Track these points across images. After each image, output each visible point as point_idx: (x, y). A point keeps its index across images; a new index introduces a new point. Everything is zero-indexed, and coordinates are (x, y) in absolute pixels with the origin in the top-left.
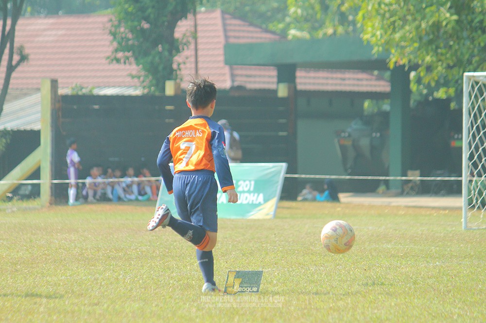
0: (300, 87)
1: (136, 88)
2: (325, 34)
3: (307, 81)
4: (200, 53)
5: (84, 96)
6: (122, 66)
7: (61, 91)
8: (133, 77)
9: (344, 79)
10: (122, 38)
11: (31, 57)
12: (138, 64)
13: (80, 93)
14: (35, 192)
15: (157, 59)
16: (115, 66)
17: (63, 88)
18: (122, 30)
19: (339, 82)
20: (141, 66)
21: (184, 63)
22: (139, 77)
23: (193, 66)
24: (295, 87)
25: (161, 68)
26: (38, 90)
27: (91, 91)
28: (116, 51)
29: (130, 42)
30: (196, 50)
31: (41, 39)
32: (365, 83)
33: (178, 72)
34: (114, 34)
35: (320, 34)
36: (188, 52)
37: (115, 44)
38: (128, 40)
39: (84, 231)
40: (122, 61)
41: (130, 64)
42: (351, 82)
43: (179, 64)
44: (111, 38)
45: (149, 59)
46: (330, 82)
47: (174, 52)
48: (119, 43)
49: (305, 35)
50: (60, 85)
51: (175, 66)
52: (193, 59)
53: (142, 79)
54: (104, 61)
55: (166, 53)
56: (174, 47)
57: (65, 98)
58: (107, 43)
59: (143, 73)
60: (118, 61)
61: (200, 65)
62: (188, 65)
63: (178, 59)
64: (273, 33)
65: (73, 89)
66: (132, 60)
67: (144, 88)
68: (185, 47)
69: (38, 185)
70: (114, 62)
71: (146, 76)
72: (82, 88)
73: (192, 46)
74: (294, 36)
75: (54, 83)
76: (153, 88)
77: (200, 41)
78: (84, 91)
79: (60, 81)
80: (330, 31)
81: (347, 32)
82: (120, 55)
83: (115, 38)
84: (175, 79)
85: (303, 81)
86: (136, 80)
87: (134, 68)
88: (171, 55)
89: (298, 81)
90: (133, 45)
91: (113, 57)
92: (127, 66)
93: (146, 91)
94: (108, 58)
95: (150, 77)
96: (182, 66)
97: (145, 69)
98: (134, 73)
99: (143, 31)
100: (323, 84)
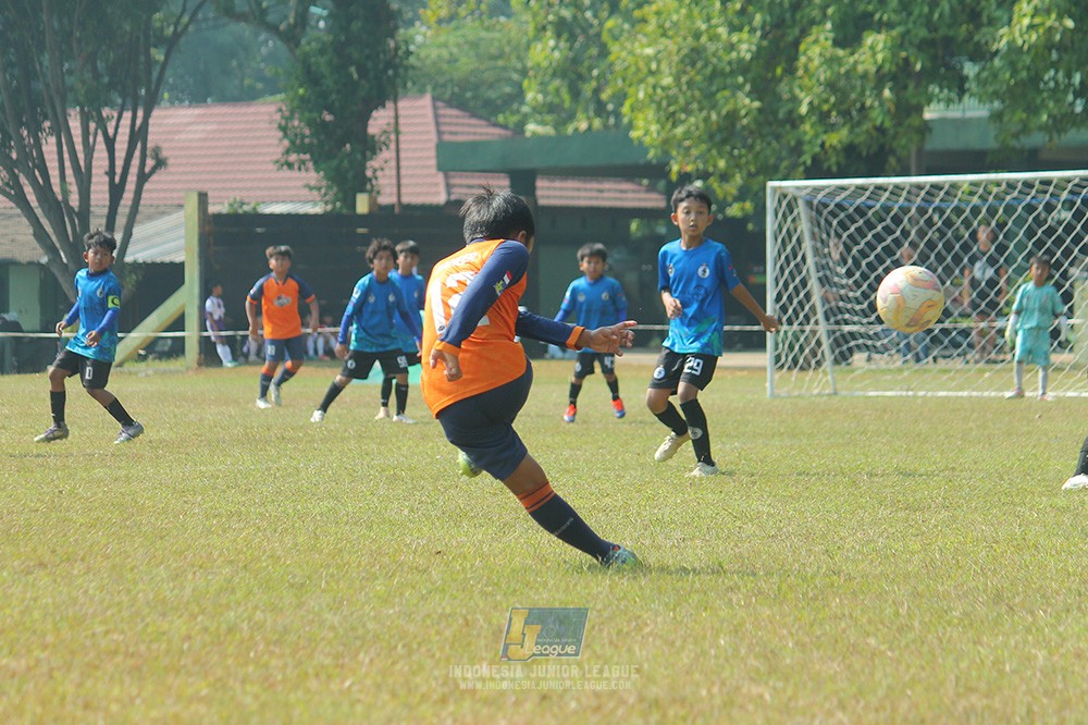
0: (542, 202)
1: (315, 203)
2: (576, 130)
3: (551, 193)
4: (402, 155)
5: (246, 214)
6: (295, 174)
7: (212, 209)
8: (311, 188)
9: (601, 191)
10: (296, 135)
11: (170, 161)
12: (317, 171)
13: (240, 211)
14: (178, 348)
15: (346, 164)
16: (286, 173)
17: (214, 204)
18: (296, 123)
19: (595, 194)
20: (322, 173)
21: (382, 169)
22: (319, 189)
23: (394, 172)
24: (536, 202)
25: (350, 175)
26: (181, 206)
27: (254, 209)
28: (287, 152)
29: (307, 141)
30: (398, 151)
31: (183, 136)
32: (630, 195)
33: (374, 182)
34: (283, 129)
35: (570, 130)
36: (387, 154)
37: (286, 143)
38: (303, 137)
39: (248, 403)
40: (296, 166)
41: (307, 170)
42: (612, 195)
43: (375, 171)
44: (281, 134)
45: (334, 163)
46: (583, 194)
47: (368, 153)
48: (293, 143)
49: (548, 130)
50: (210, 200)
51: (369, 173)
52: (393, 163)
53: (323, 191)
54: (271, 167)
55: (359, 156)
56: (370, 147)
57: (218, 217)
58: (276, 142)
59: (324, 183)
60: (290, 166)
61: (403, 172)
62: (387, 172)
63: (373, 164)
64: (505, 127)
65: (231, 205)
66: (310, 165)
67: (326, 203)
68: (384, 148)
69: (183, 338)
70: (285, 167)
71: (329, 188)
72: (243, 204)
73: (393, 146)
74: (534, 133)
75: (203, 198)
76: (338, 204)
77: (402, 138)
78: (246, 208)
79: (210, 194)
80: (583, 126)
81: (606, 126)
82: (293, 157)
83: (286, 135)
84: (371, 192)
85: (546, 193)
86: (315, 193)
87: (313, 176)
88: (365, 159)
89: (539, 193)
90: (311, 144)
91: (283, 160)
92: (303, 174)
93: (329, 207)
94: (277, 162)
95: (335, 189)
96: (379, 173)
97: (327, 177)
98: (313, 183)
99: (324, 124)
100: (572, 198)
